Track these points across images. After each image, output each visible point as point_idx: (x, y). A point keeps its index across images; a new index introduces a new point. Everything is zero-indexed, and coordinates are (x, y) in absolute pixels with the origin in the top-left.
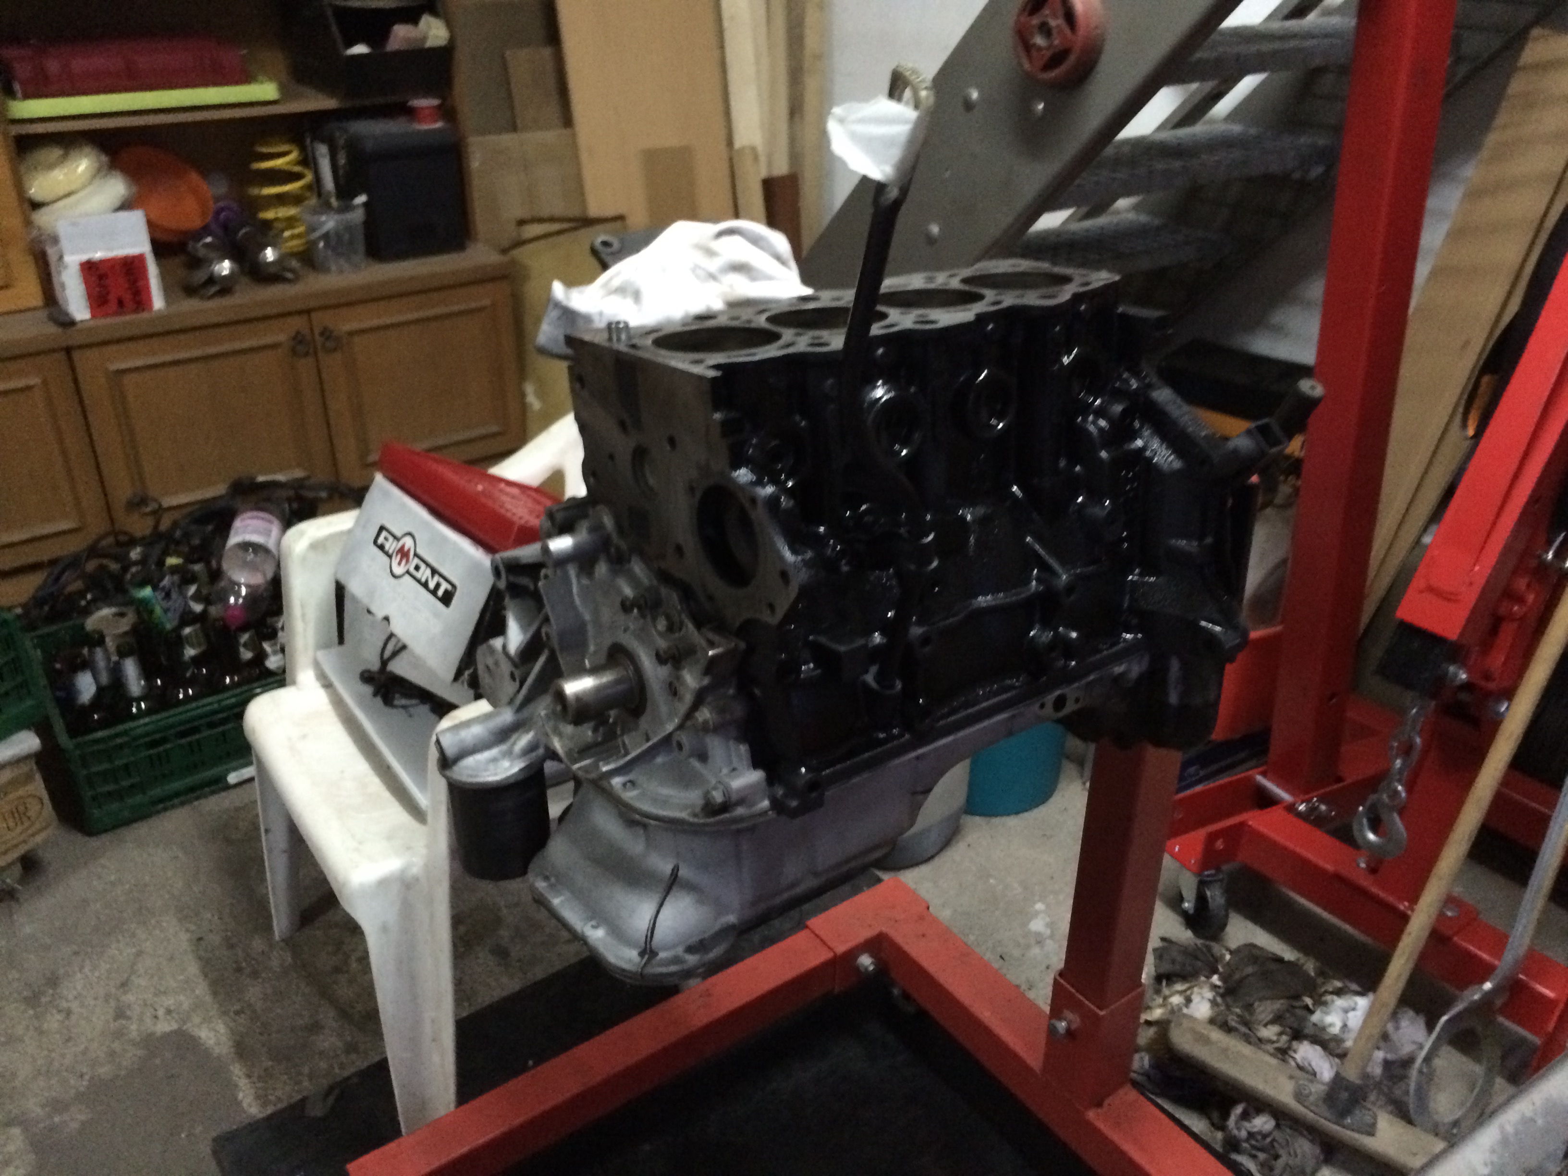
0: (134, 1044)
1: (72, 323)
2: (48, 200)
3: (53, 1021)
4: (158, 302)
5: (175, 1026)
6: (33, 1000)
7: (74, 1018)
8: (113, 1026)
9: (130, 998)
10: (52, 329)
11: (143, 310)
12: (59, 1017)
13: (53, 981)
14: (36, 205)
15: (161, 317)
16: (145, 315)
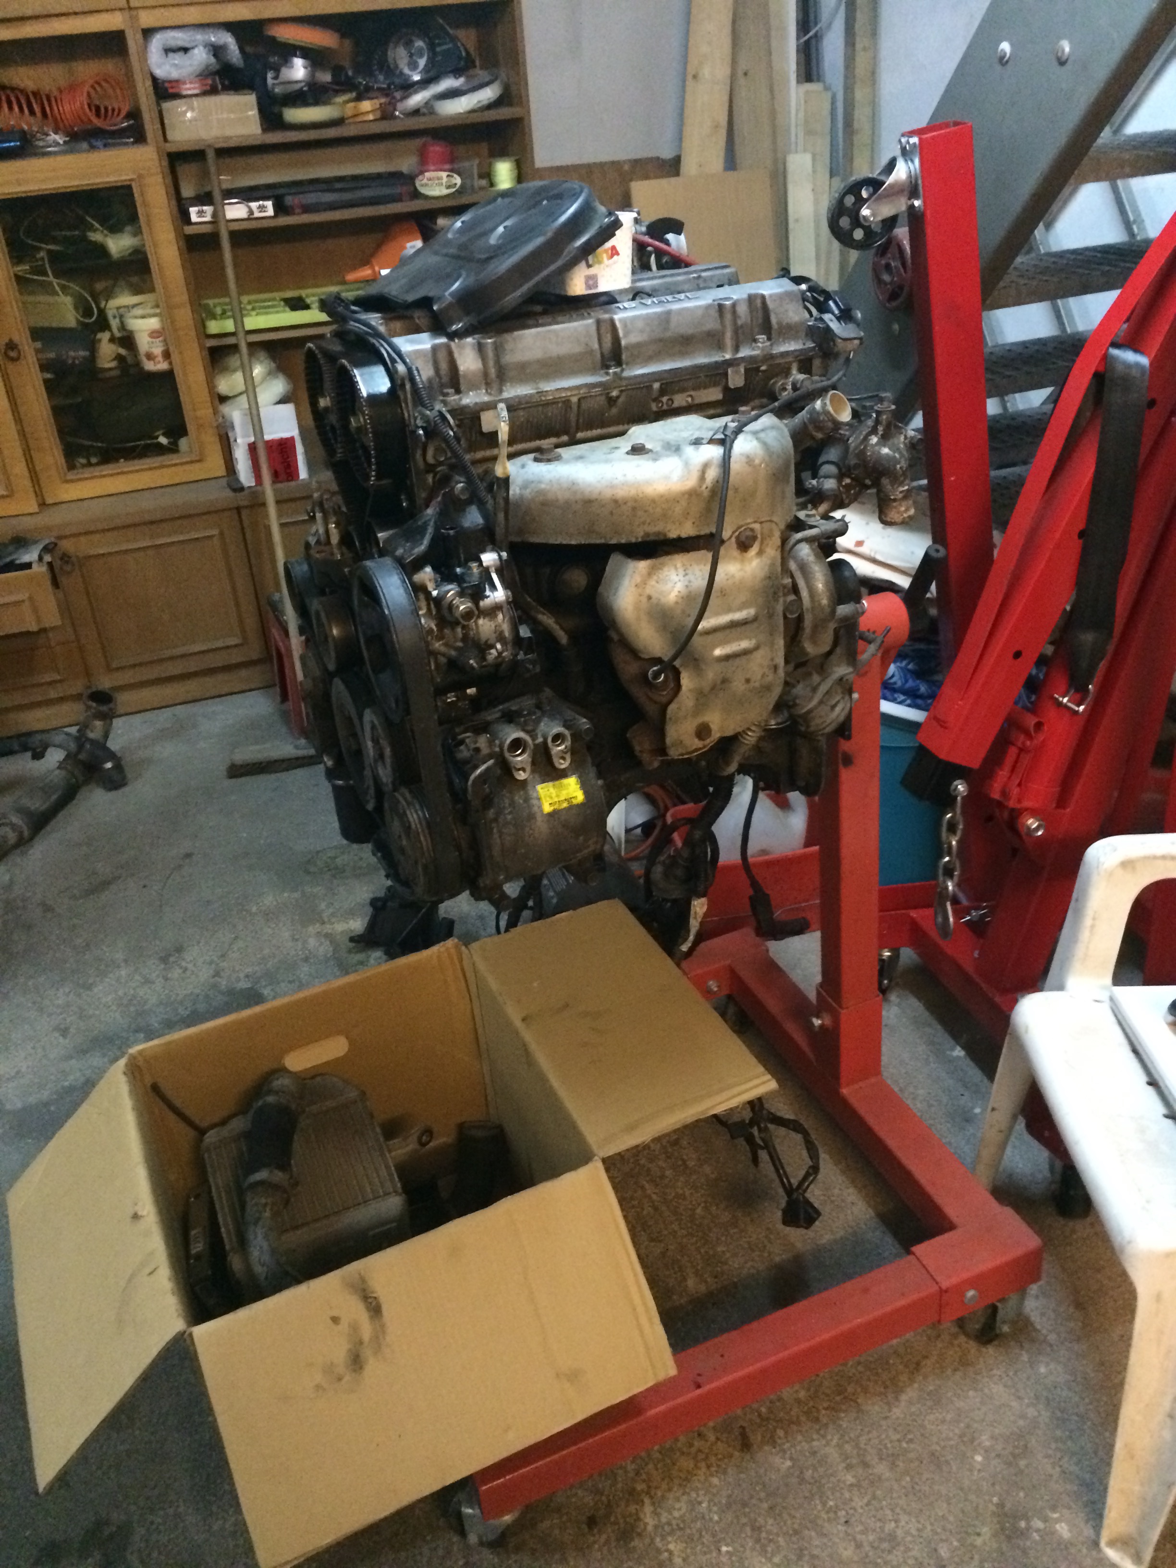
0: (223, 994)
1: (242, 489)
2: (231, 395)
3: (176, 973)
4: (303, 474)
5: (249, 986)
6: (164, 960)
7: (188, 973)
8: (212, 980)
9: (224, 964)
10: (229, 493)
11: (292, 480)
12: (180, 971)
13: (179, 950)
14: (223, 399)
15: (306, 485)
16: (293, 484)
